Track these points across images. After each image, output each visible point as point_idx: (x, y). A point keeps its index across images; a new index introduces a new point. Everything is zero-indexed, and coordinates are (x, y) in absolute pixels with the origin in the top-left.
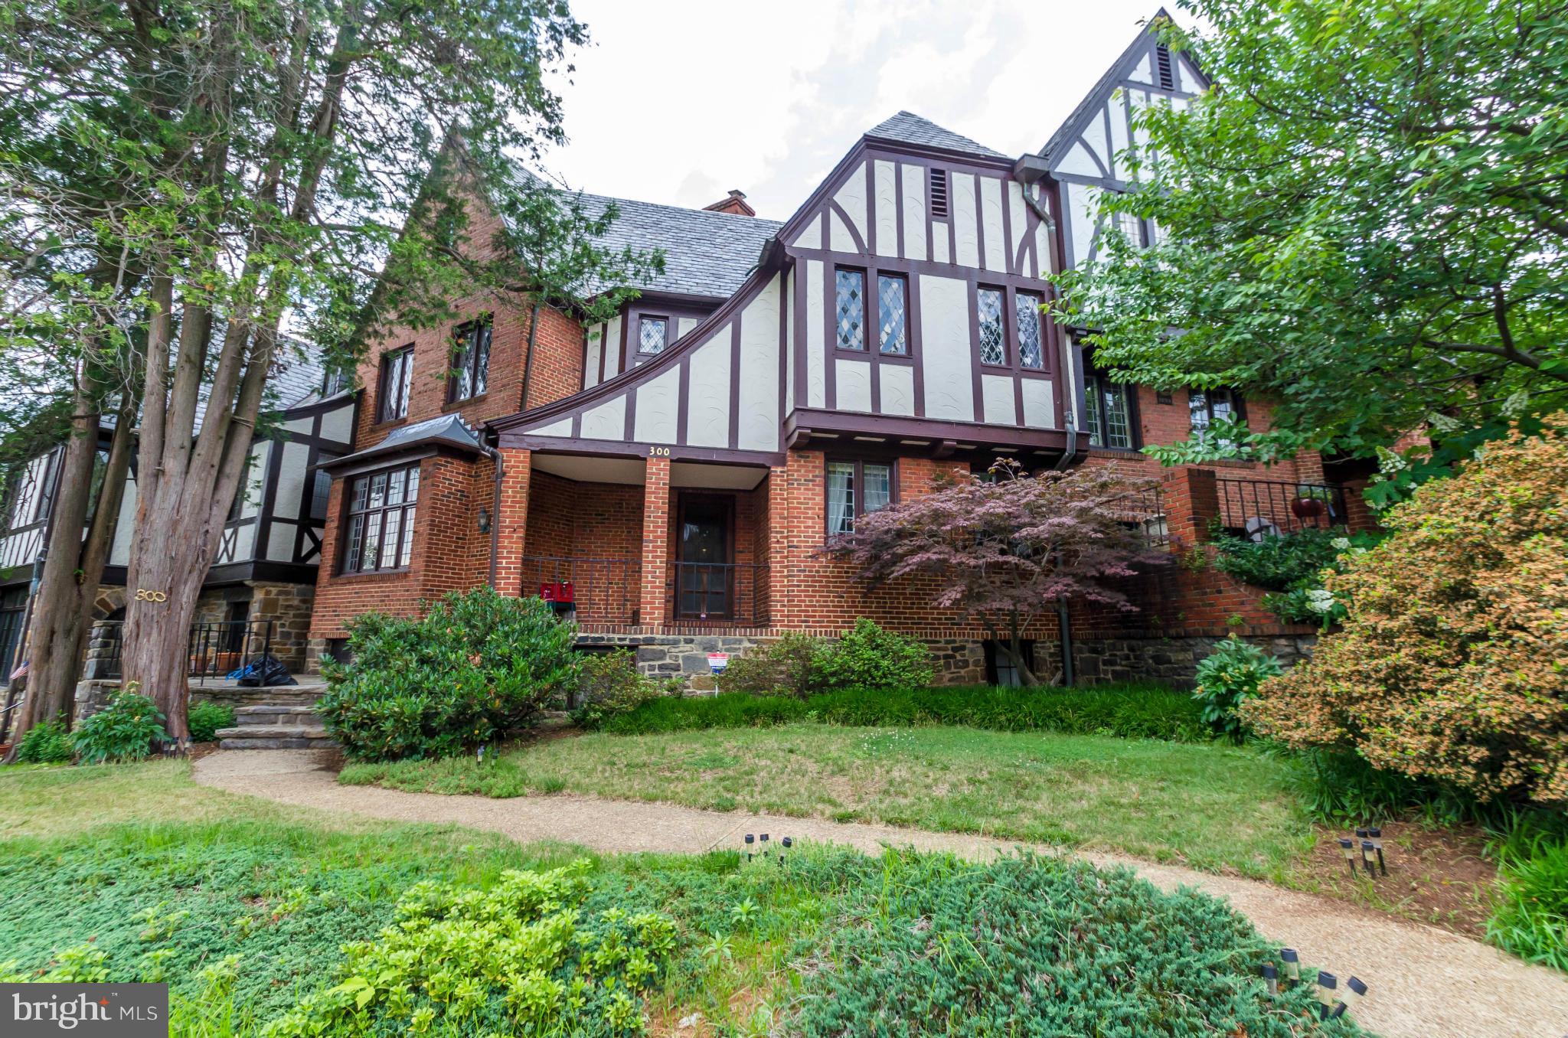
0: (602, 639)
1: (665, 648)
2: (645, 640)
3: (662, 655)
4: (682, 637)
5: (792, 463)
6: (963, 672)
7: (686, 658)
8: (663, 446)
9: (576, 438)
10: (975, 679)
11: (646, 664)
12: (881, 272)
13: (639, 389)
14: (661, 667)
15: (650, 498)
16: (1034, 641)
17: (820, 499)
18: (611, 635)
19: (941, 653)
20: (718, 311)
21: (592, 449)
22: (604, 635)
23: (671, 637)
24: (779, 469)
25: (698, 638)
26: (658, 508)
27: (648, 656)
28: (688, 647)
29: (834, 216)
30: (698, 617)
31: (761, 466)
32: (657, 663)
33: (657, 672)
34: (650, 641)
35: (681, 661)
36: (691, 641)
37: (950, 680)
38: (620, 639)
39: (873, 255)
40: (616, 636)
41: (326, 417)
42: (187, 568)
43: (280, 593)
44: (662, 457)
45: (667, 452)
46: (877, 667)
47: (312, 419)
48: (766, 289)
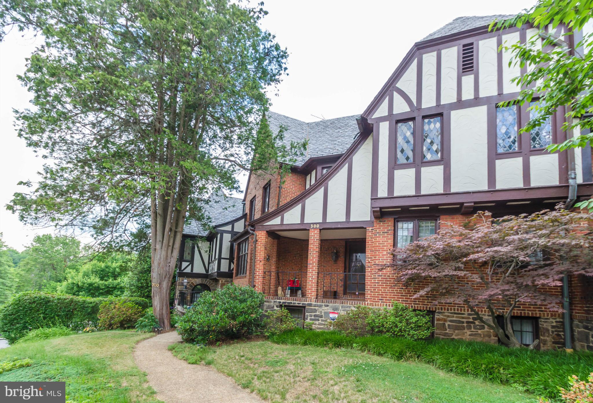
0: (291, 303)
1: (317, 308)
2: (308, 304)
3: (315, 311)
4: (323, 304)
5: (377, 225)
6: (480, 332)
7: (325, 313)
8: (316, 223)
9: (282, 224)
10: (490, 336)
11: (309, 314)
12: (424, 117)
13: (306, 201)
14: (315, 316)
15: (311, 246)
16: (539, 318)
17: (391, 241)
18: (295, 302)
19: (465, 320)
20: (340, 159)
21: (288, 228)
22: (292, 302)
23: (319, 304)
24: (370, 229)
25: (330, 304)
26: (314, 250)
27: (309, 311)
28: (326, 308)
29: (396, 95)
30: (355, 294)
31: (361, 228)
32: (313, 314)
33: (313, 317)
34: (310, 305)
35: (323, 314)
36: (328, 306)
37: (470, 335)
38: (298, 303)
39: (419, 109)
40: (297, 302)
41: (236, 224)
42: (164, 277)
43: (225, 281)
44: (316, 228)
45: (318, 226)
46: (396, 326)
47: (231, 225)
48: (366, 143)
